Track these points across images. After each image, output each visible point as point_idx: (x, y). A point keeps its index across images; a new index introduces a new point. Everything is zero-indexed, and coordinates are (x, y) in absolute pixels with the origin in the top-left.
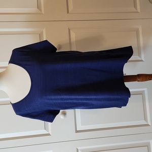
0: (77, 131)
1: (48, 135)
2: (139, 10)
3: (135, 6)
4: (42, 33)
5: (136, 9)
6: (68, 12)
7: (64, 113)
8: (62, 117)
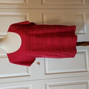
0: (46, 74)
1: (29, 76)
2: (84, 3)
4: (27, 16)
5: (82, 3)
6: (42, 4)
7: (39, 63)
8: (37, 65)
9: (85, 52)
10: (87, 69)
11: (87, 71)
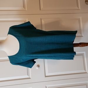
0: (46, 76)
2: (80, 8)
3: (78, 6)
4: (26, 21)
5: (78, 7)
6: (40, 9)
7: (38, 66)
8: (37, 68)
9: (83, 54)
10: (86, 71)
11: (86, 73)
